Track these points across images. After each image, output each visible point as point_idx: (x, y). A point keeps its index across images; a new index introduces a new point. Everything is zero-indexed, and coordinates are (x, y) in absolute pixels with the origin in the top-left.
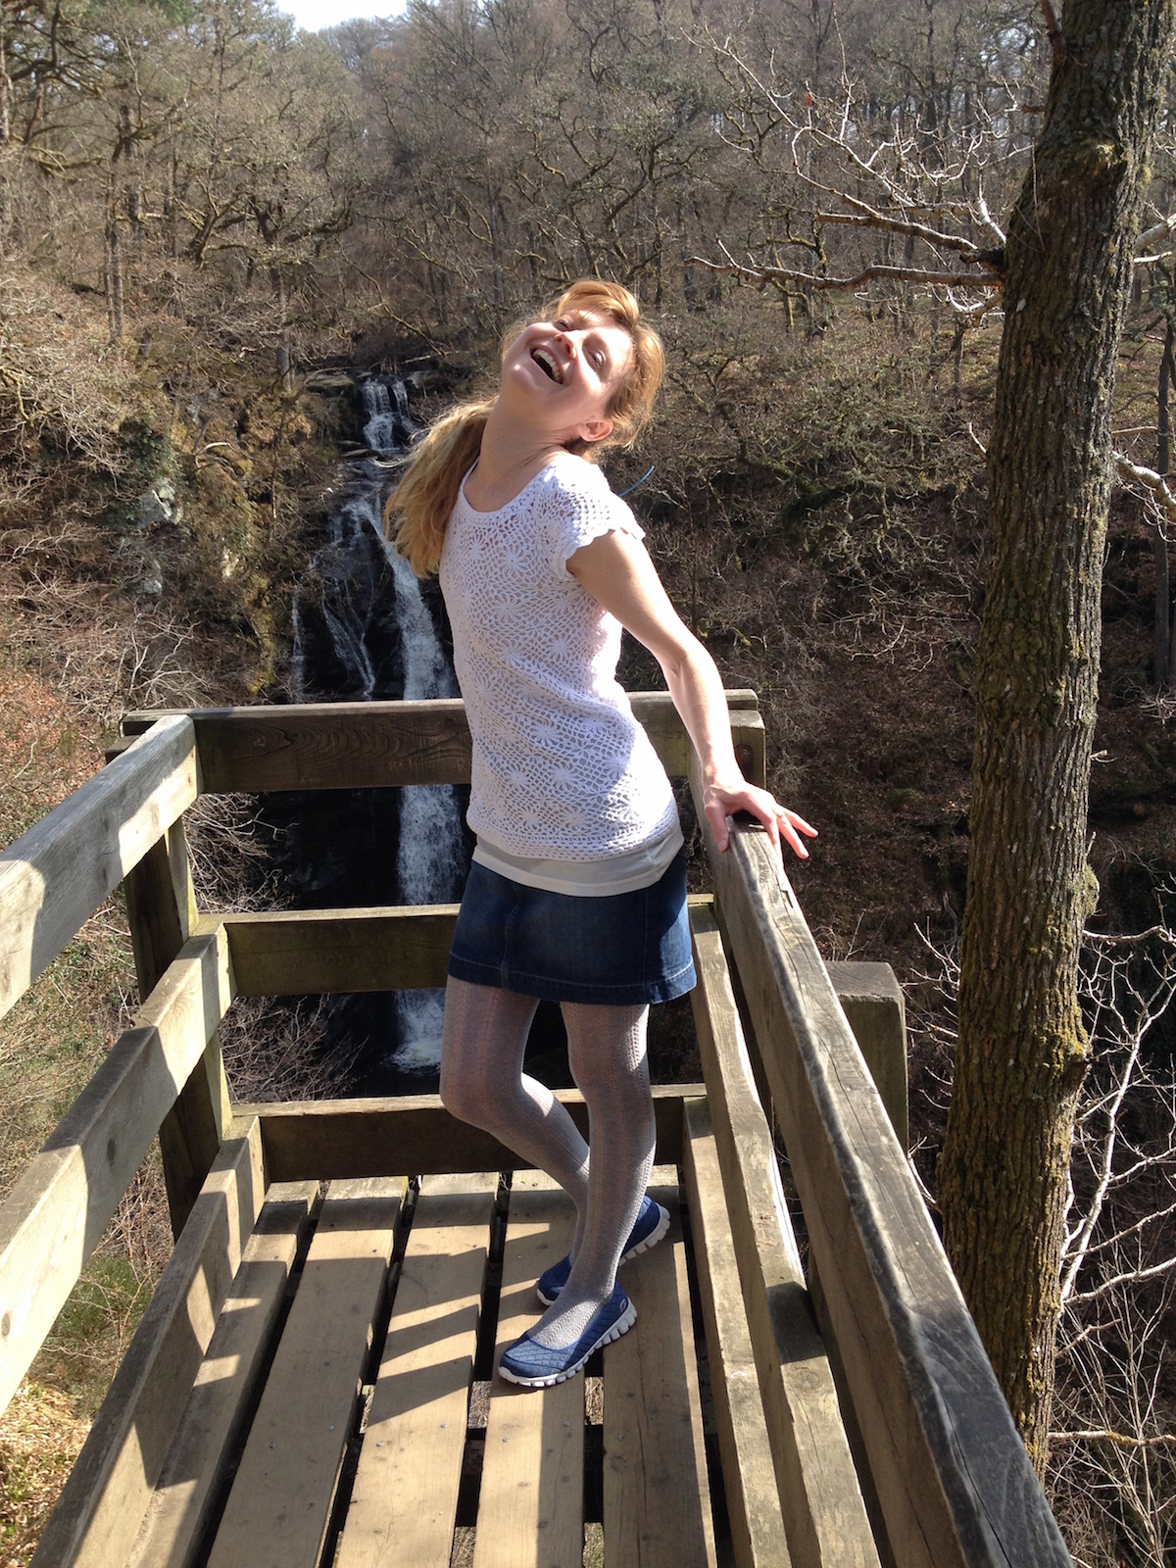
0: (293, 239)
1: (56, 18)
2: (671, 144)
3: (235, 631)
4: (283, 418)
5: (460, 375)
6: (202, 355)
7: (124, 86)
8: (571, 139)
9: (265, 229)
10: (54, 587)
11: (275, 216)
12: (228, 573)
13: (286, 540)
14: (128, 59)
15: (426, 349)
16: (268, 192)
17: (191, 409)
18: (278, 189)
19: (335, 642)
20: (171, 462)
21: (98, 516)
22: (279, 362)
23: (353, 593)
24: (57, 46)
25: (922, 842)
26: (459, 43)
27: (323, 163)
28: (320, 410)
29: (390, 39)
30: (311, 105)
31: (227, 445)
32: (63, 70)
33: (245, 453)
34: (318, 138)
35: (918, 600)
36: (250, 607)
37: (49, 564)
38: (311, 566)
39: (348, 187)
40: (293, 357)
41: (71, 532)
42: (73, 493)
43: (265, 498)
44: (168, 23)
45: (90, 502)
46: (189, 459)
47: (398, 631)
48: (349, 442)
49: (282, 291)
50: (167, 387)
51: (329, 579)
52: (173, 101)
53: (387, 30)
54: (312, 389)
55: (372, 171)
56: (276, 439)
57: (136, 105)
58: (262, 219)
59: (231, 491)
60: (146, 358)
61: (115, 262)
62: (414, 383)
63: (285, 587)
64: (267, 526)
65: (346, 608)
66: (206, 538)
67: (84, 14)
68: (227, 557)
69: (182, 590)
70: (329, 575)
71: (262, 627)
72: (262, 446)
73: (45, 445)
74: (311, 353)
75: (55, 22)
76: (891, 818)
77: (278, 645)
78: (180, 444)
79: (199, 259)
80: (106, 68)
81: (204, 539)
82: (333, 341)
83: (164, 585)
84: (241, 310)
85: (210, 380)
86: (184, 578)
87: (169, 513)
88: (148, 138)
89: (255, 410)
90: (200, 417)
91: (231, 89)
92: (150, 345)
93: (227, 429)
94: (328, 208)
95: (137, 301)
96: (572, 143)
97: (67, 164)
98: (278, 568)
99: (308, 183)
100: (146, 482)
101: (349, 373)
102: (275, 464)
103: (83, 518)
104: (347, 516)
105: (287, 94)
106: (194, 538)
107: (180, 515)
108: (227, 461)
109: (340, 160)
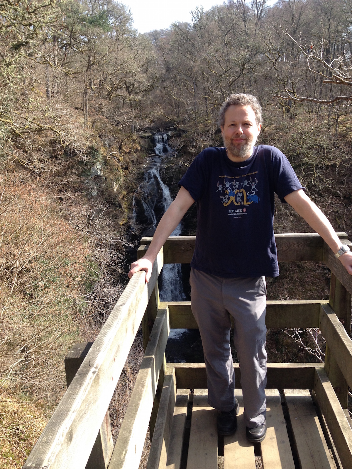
0: (137, 93)
1: (72, 31)
2: (249, 63)
3: (116, 207)
4: (132, 145)
5: (184, 132)
6: (110, 127)
7: (90, 50)
8: (219, 62)
9: (129, 90)
10: (69, 194)
11: (131, 87)
12: (115, 190)
13: (132, 180)
14: (91, 42)
15: (174, 124)
16: (130, 80)
17: (106, 143)
18: (133, 79)
19: (145, 210)
20: (100, 158)
21: (79, 174)
22: (132, 129)
23: (151, 196)
24: (72, 39)
25: (325, 273)
26: (186, 36)
27: (146, 71)
28: (142, 143)
29: (164, 35)
30: (143, 54)
31: (117, 153)
32: (73, 45)
33: (121, 155)
34: (145, 64)
35: (325, 198)
36: (121, 200)
37: (68, 187)
38: (139, 188)
39: (153, 78)
40: (135, 127)
41: (74, 178)
42: (73, 167)
43: (126, 168)
44: (103, 32)
45: (77, 169)
46: (105, 157)
47: (164, 207)
48: (150, 152)
49: (133, 108)
50: (100, 136)
51: (144, 192)
52: (103, 54)
53: (163, 33)
54: (140, 137)
55: (160, 73)
56: (130, 151)
57: (93, 55)
58: (128, 88)
59: (117, 166)
60: (94, 128)
61: (86, 100)
62: (169, 134)
63: (131, 194)
64: (127, 176)
65: (148, 200)
66: (109, 180)
67: (80, 30)
68: (115, 185)
69: (102, 195)
70: (144, 190)
71: (124, 206)
72: (126, 153)
73: (65, 153)
74: (141, 126)
75: (71, 33)
76: (315, 266)
77: (129, 211)
78: (103, 153)
79: (110, 99)
80: (85, 45)
81: (108, 180)
82: (147, 123)
83: (97, 193)
84: (121, 114)
85: (112, 134)
86: (103, 191)
87: (99, 173)
88: (96, 65)
89: (124, 143)
90: (109, 145)
91: (120, 50)
92: (95, 124)
93: (116, 148)
94: (148, 84)
95: (92, 112)
96: (219, 64)
97: (73, 72)
98: (130, 189)
99: (141, 77)
100: (93, 164)
101: (150, 132)
102: (129, 159)
103: (75, 174)
104: (150, 173)
105: (136, 52)
106: (106, 180)
107: (102, 173)
108: (116, 158)
109: (150, 70)
